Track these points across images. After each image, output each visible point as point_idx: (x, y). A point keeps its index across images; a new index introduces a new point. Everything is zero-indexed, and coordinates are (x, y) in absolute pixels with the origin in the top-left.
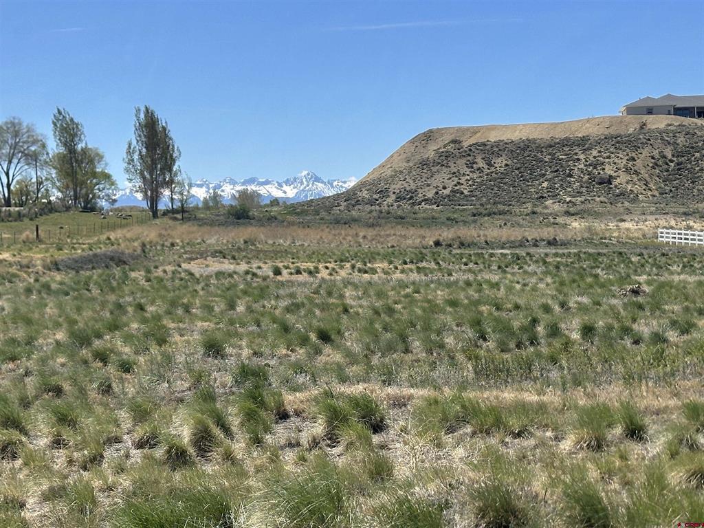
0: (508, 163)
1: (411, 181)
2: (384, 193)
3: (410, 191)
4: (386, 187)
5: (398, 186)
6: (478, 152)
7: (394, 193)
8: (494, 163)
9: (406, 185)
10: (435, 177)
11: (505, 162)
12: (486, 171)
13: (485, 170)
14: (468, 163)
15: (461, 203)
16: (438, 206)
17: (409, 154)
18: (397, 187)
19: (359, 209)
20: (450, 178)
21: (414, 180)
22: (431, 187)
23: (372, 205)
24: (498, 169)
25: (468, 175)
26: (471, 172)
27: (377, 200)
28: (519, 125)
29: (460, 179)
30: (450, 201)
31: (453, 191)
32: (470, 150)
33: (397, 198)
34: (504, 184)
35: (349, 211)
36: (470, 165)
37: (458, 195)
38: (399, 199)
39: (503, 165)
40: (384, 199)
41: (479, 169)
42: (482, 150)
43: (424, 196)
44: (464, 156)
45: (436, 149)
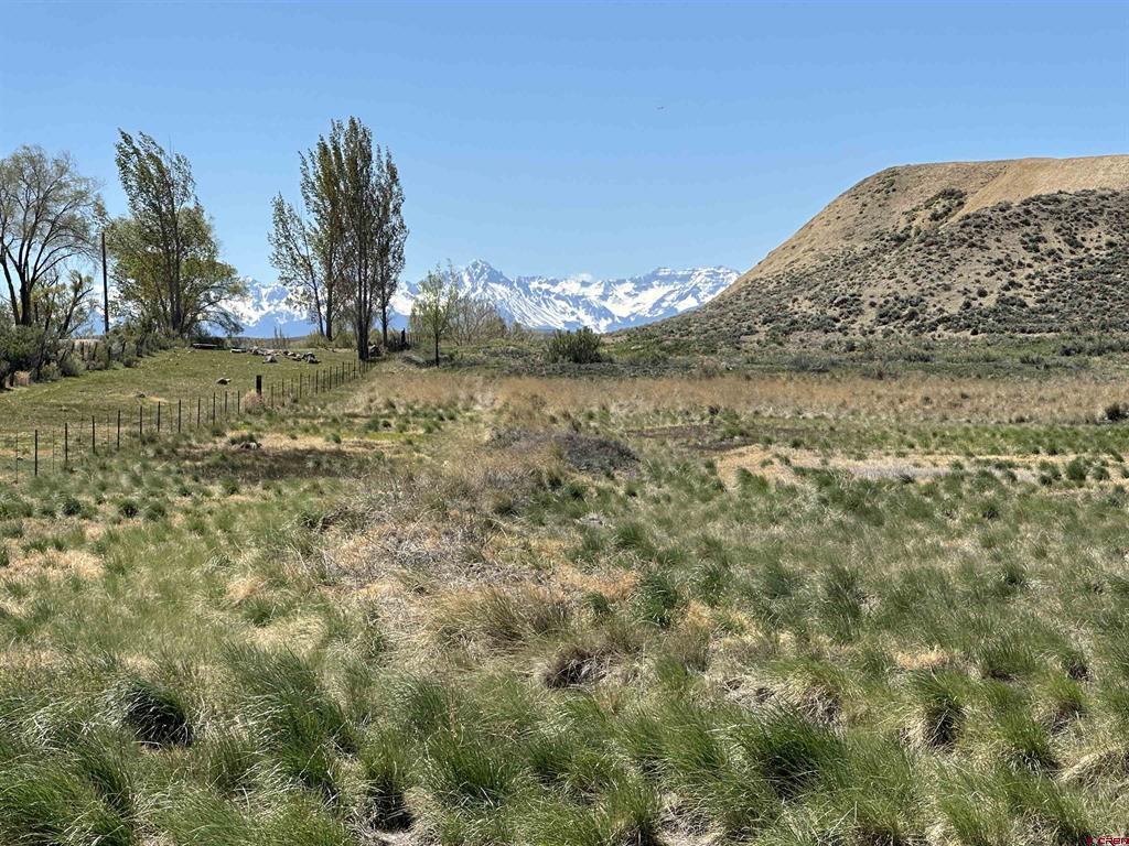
0: (1114, 239)
1: (908, 280)
2: (851, 305)
3: (909, 301)
4: (851, 291)
5: (879, 290)
6: (1045, 215)
7: (873, 305)
8: (1083, 239)
9: (897, 288)
10: (960, 269)
11: (1106, 238)
12: (1068, 257)
13: (1063, 256)
14: (1026, 239)
15: (1029, 326)
16: (975, 333)
17: (850, 221)
18: (877, 290)
19: (802, 341)
20: (992, 273)
21: (914, 278)
22: (953, 292)
23: (826, 332)
24: (1093, 252)
25: (1030, 266)
26: (1035, 259)
27: (837, 321)
28: (1102, 158)
29: (1013, 275)
30: (999, 321)
31: (1001, 301)
32: (1028, 212)
33: (882, 316)
34: (1115, 284)
35: (780, 344)
36: (1033, 243)
37: (1015, 308)
38: (884, 317)
39: (1103, 243)
40: (852, 317)
41: (1051, 253)
42: (1052, 212)
43: (941, 310)
44: (1016, 225)
45: (908, 209)
